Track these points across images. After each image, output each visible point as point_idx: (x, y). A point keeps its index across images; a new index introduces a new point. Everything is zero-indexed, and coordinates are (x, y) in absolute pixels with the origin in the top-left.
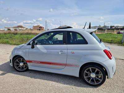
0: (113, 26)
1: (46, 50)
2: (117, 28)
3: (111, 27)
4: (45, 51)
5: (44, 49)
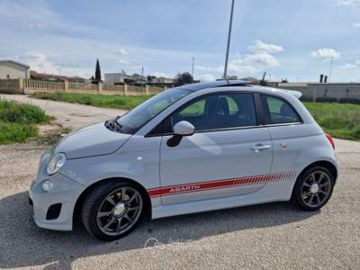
0: (154, 77)
1: (218, 147)
2: (161, 82)
3: (149, 78)
4: (215, 149)
5: (210, 145)
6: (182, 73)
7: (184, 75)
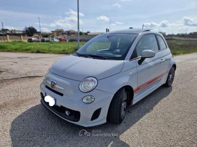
6: (28, 27)
7: (29, 28)
